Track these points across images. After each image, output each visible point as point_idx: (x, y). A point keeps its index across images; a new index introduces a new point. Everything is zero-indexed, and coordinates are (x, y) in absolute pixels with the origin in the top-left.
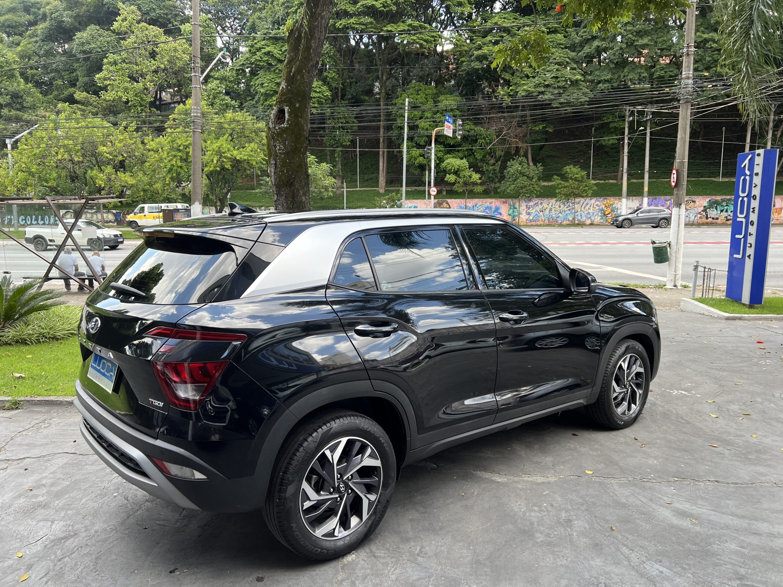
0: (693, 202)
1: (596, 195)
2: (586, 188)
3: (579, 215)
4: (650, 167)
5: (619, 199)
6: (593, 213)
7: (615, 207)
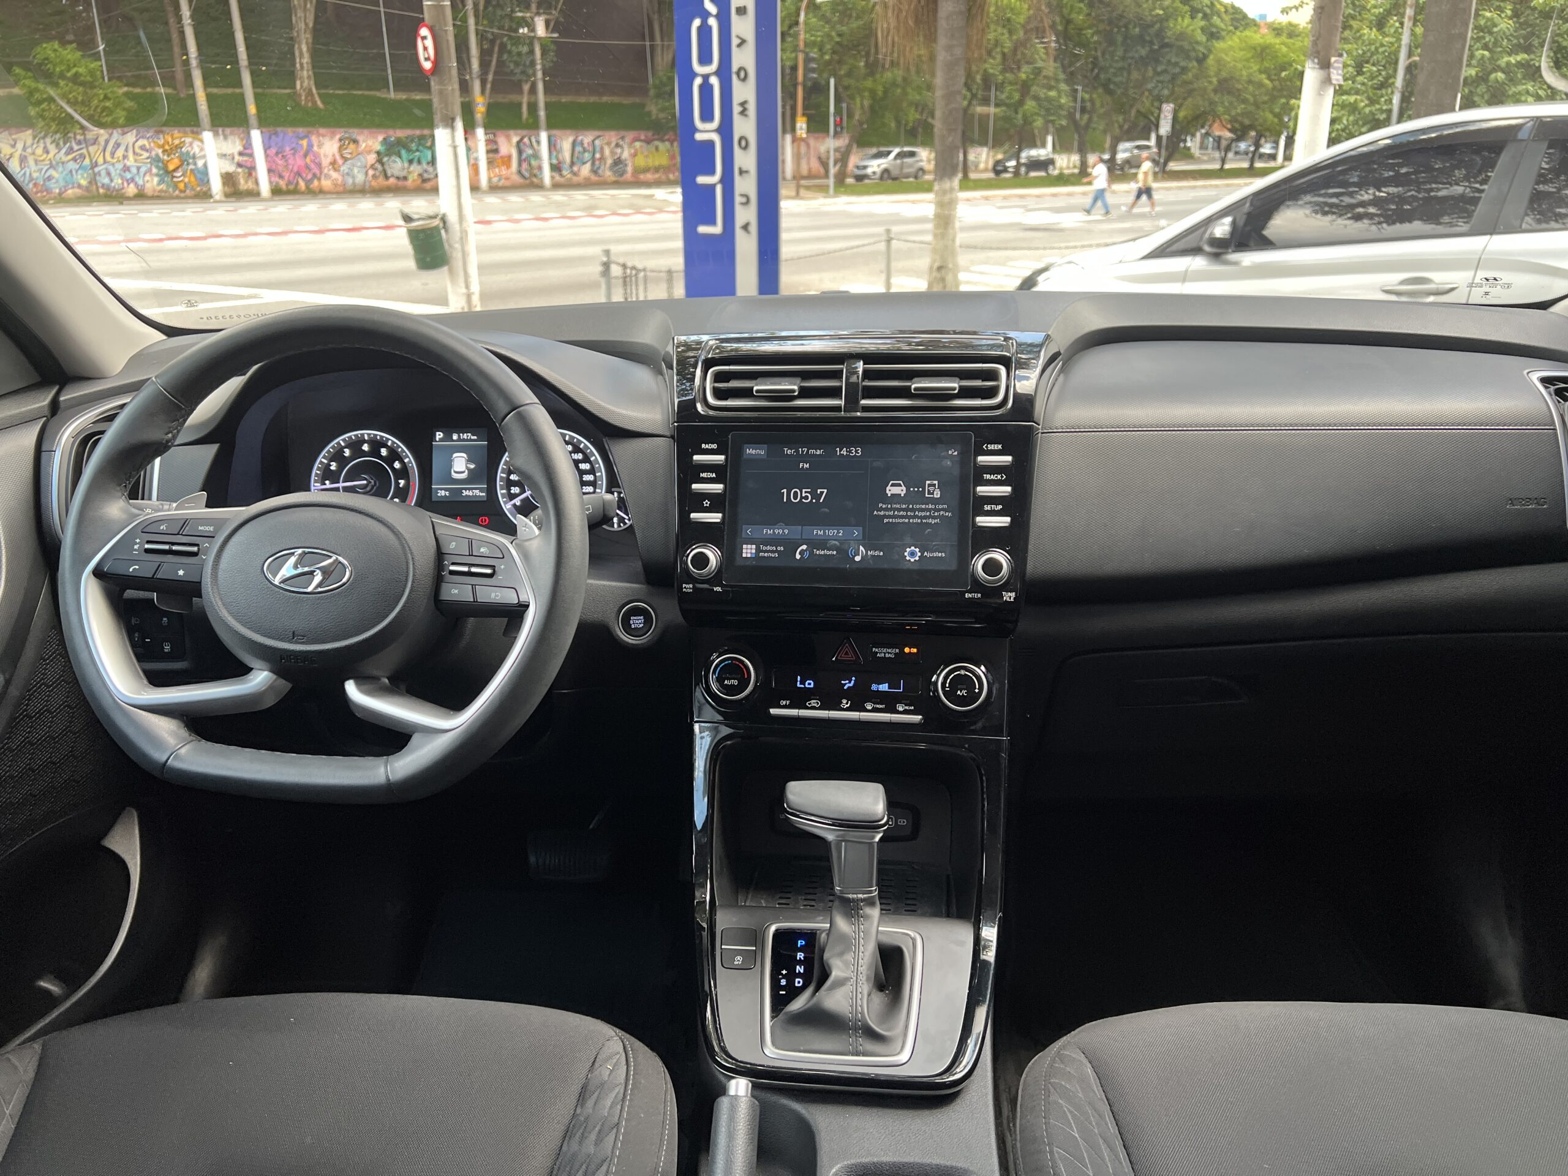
0: (355, 141)
1: (133, 120)
2: (108, 104)
3: (103, 173)
4: (248, 56)
5: (193, 132)
6: (138, 168)
7: (188, 153)
